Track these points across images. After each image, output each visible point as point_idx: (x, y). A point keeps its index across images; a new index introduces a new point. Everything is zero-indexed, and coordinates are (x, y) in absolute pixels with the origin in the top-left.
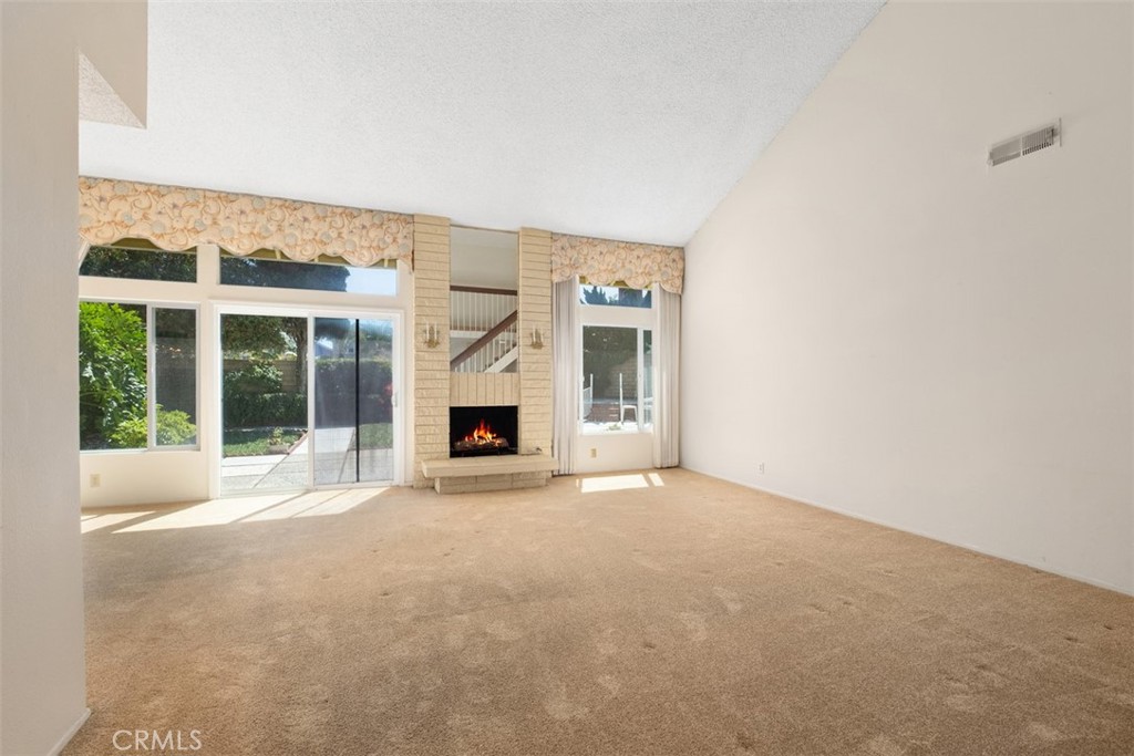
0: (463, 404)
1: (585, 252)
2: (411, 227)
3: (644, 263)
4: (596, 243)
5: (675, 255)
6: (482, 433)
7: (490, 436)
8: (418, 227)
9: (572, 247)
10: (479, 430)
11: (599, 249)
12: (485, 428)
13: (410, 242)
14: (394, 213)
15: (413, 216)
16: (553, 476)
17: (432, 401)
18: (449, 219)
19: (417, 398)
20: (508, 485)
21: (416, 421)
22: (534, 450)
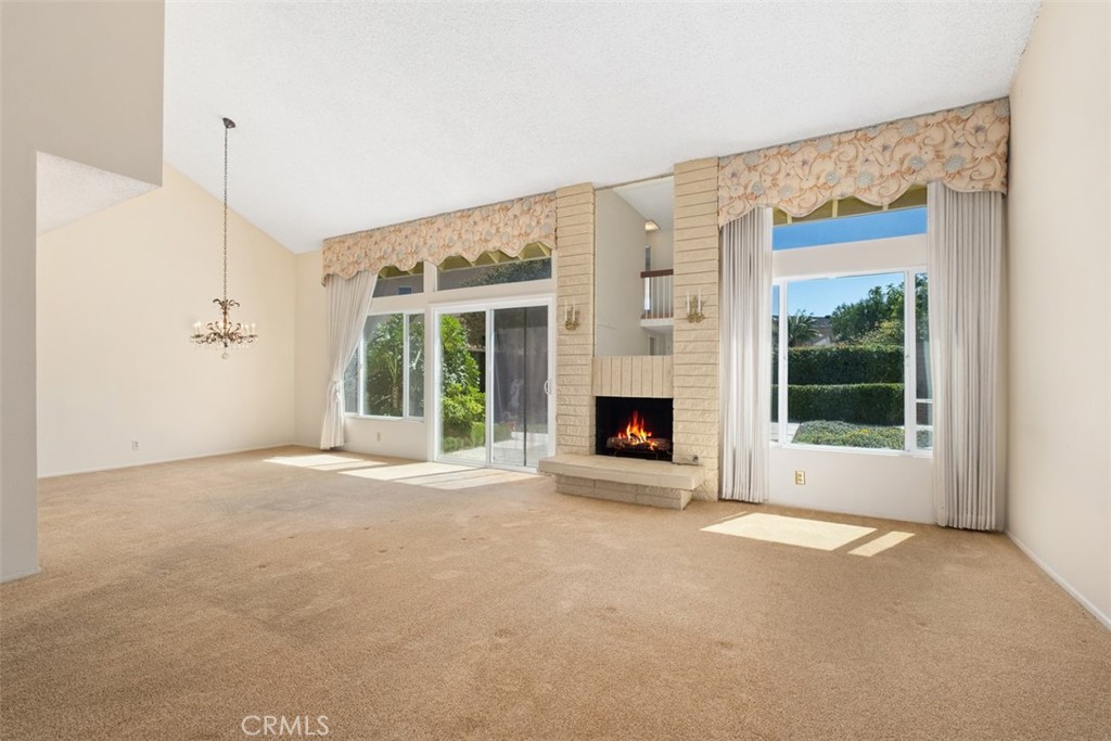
0: (606, 393)
1: (775, 168)
2: (553, 204)
3: (898, 155)
4: (793, 149)
5: (983, 117)
6: (635, 429)
7: (643, 435)
8: (561, 203)
9: (750, 169)
10: (632, 426)
11: (799, 158)
12: (639, 423)
13: (551, 221)
14: (539, 195)
15: (554, 192)
16: (721, 499)
17: (572, 389)
18: (590, 184)
19: (558, 385)
20: (631, 498)
21: (558, 409)
22: (691, 459)
